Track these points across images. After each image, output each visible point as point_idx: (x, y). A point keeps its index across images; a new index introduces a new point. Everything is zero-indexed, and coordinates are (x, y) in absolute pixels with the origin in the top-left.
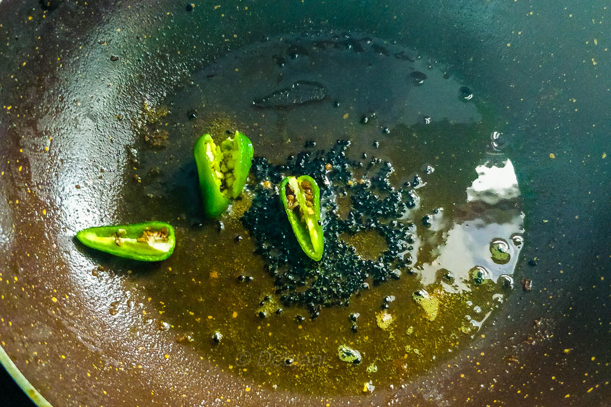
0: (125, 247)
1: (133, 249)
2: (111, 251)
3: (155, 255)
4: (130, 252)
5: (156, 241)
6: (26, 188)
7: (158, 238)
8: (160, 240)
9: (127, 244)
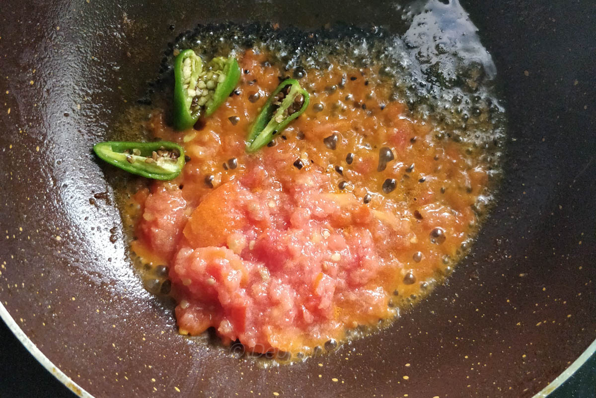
0: (137, 164)
1: (143, 167)
2: (123, 167)
3: (164, 174)
4: (141, 169)
5: (165, 161)
6: (17, 128)
7: (168, 158)
8: (169, 160)
9: (138, 161)
